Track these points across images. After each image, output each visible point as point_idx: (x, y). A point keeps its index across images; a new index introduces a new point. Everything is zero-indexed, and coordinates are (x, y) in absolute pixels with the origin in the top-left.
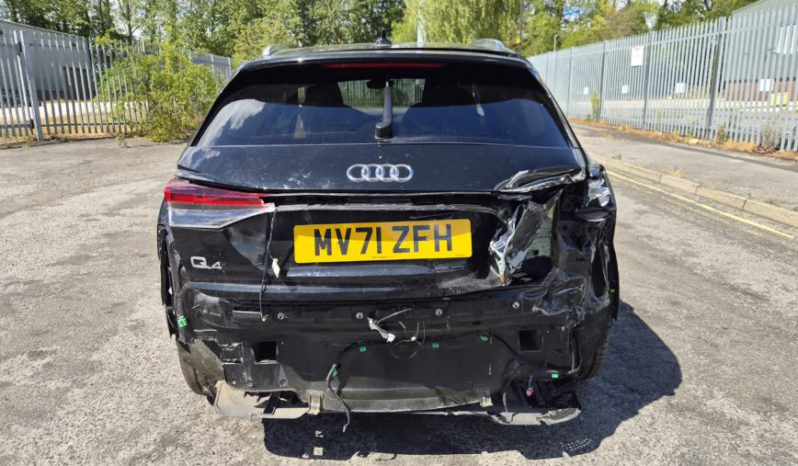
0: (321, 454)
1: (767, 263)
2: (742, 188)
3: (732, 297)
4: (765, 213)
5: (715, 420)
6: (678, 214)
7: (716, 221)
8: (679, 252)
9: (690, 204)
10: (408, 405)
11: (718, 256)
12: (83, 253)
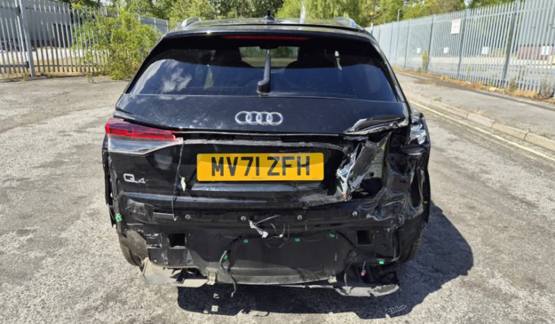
0: (216, 310)
1: (538, 180)
2: (524, 124)
3: (513, 204)
4: (540, 143)
5: (495, 294)
6: (478, 142)
7: (505, 148)
8: (477, 170)
9: (487, 135)
10: (277, 280)
11: (505, 174)
12: (59, 159)
